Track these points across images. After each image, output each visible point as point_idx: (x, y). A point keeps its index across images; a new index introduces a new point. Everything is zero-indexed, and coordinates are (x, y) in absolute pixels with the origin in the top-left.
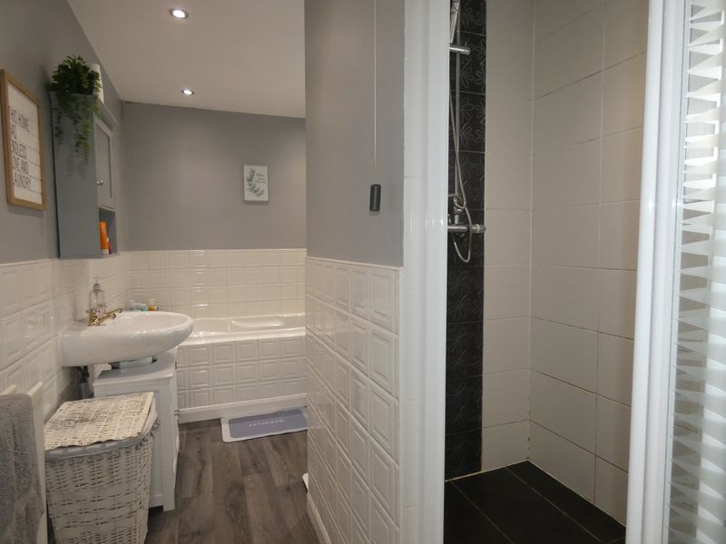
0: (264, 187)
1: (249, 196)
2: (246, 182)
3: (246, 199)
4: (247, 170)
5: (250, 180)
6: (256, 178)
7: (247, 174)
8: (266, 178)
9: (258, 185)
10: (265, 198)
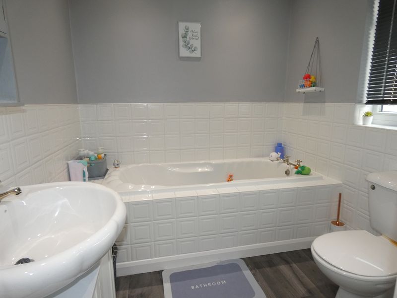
0: (197, 43)
1: (184, 52)
2: (181, 39)
3: (181, 55)
4: (182, 26)
5: (185, 37)
6: (190, 34)
7: (182, 31)
8: (199, 35)
9: (192, 42)
10: (197, 54)
